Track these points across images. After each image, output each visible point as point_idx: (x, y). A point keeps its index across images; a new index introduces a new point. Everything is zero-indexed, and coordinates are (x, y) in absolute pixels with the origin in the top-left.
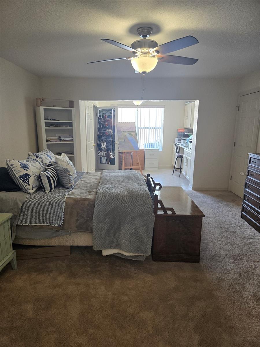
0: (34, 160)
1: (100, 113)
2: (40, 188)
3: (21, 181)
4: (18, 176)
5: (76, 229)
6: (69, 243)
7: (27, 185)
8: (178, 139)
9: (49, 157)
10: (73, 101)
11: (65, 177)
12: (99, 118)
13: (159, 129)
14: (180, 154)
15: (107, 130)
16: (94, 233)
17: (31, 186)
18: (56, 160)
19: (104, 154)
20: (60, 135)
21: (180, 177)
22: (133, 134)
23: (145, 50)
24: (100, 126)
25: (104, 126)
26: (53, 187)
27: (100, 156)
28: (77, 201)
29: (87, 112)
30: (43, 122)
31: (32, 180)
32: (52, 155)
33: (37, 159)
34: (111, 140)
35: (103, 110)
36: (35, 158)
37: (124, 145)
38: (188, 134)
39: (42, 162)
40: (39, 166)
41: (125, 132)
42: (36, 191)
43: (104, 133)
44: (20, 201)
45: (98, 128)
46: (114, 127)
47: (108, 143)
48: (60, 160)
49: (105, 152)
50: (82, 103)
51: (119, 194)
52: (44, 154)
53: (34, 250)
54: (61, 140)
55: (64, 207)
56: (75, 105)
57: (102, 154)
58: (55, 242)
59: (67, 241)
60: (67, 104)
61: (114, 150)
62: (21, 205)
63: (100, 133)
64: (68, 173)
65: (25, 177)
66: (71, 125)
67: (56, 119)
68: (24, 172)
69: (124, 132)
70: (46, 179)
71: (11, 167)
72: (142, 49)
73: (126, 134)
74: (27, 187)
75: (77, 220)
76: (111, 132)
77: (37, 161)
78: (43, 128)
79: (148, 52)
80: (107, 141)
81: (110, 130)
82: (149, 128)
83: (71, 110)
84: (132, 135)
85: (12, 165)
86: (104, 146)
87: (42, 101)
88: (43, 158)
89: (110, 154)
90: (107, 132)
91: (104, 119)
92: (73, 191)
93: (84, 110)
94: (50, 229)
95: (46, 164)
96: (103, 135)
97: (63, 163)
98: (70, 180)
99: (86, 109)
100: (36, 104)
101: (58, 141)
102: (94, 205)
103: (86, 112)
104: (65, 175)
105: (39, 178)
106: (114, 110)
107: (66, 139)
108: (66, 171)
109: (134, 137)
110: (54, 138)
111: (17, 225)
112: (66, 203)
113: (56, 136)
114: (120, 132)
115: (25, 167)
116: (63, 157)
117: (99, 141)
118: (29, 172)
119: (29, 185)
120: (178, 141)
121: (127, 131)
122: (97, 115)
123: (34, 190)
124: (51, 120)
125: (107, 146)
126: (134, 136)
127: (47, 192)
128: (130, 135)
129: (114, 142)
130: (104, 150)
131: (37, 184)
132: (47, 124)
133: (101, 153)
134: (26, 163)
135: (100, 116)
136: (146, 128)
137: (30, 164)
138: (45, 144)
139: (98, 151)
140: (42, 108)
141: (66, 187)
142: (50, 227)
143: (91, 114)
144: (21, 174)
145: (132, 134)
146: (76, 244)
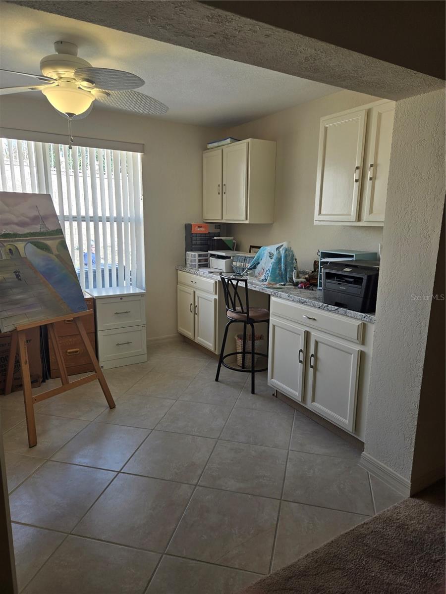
8: (200, 256)
13: (108, 224)
14: (247, 313)
21: (253, 392)
22: (51, 243)
37: (18, 297)
38: (223, 238)
41: (15, 235)
69: (6, 235)
73: (20, 246)
82: (96, 219)
84: (46, 248)
109: (57, 256)
120: (200, 261)
121: (19, 233)
126: (55, 252)
128: (42, 249)
136: (84, 219)
145: (49, 243)
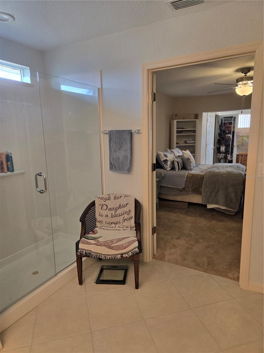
0: (170, 153)
1: (222, 121)
2: (173, 168)
3: (163, 163)
4: (162, 160)
5: (192, 191)
6: (187, 200)
7: (166, 166)
9: (178, 152)
10: (198, 113)
11: (187, 163)
12: (220, 125)
15: (227, 135)
16: (202, 194)
17: (168, 167)
18: (183, 154)
19: (222, 156)
20: (186, 140)
23: (244, 82)
24: (221, 132)
25: (224, 132)
26: (180, 168)
27: (219, 158)
28: (193, 175)
29: (209, 121)
30: (175, 130)
31: (169, 163)
32: (180, 151)
33: (172, 153)
34: (230, 144)
35: (224, 118)
36: (170, 152)
37: (241, 148)
39: (174, 155)
40: (173, 157)
42: (171, 170)
43: (224, 137)
44: (163, 173)
45: (219, 134)
46: (234, 132)
47: (227, 146)
48: (185, 153)
49: (223, 155)
50: (204, 114)
51: (220, 172)
52: (175, 151)
53: (167, 202)
54: (186, 143)
55: (186, 178)
56: (199, 117)
57: (221, 156)
58: (179, 198)
59: (186, 199)
60: (193, 116)
61: (232, 153)
62: (163, 175)
63: (221, 138)
64: (190, 161)
65: (166, 161)
66: (194, 131)
67: (184, 128)
68: (165, 158)
69: (242, 136)
70: (177, 163)
71: (159, 155)
72: (243, 82)
73: (244, 138)
74: (166, 167)
75: (193, 186)
76: (230, 137)
77: (172, 154)
78: (175, 134)
79: (247, 83)
80: (227, 144)
81: (229, 135)
83: (196, 121)
85: (160, 154)
86: (223, 149)
87: (176, 116)
88: (175, 152)
89: (228, 156)
90: (227, 137)
91: (225, 126)
92: (192, 171)
93: (206, 120)
94: (178, 190)
95: (176, 156)
96: (223, 140)
97: (187, 156)
98: (190, 165)
99: (208, 118)
100: (172, 118)
101: (184, 144)
102: (204, 178)
103: (207, 121)
104: (187, 162)
105: (173, 163)
106: (235, 118)
107: (190, 142)
108: (188, 159)
110: (182, 141)
111: (161, 186)
112: (187, 176)
113: (183, 140)
114: (239, 136)
115: (166, 156)
116: (188, 152)
117: (219, 145)
118: (168, 159)
119: (167, 166)
121: (245, 135)
122: (218, 122)
123: (170, 169)
124: (181, 129)
125: (225, 149)
127: (177, 170)
129: (233, 145)
130: (223, 153)
131: (171, 166)
132: (178, 132)
133: (219, 155)
134: (166, 154)
135: (222, 123)
137: (168, 155)
138: (175, 145)
139: (217, 153)
140: (175, 121)
141: (188, 169)
142: (177, 189)
143: (212, 122)
144: (164, 159)
146: (191, 201)
